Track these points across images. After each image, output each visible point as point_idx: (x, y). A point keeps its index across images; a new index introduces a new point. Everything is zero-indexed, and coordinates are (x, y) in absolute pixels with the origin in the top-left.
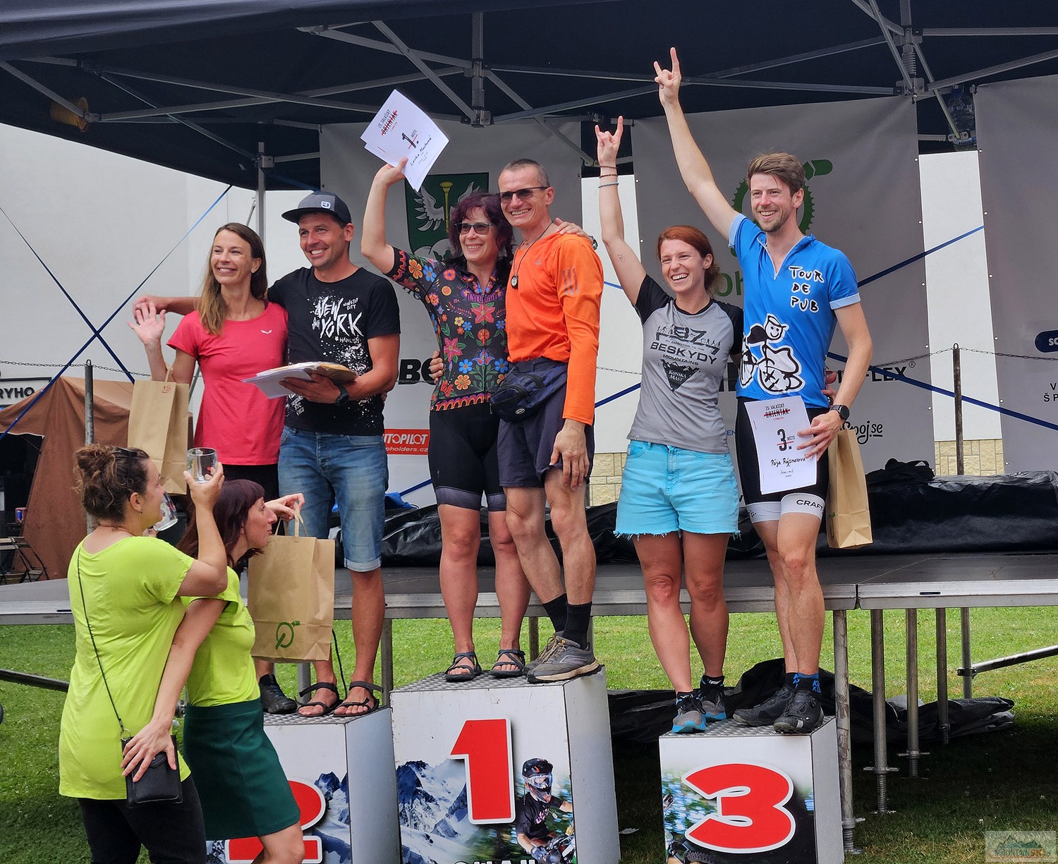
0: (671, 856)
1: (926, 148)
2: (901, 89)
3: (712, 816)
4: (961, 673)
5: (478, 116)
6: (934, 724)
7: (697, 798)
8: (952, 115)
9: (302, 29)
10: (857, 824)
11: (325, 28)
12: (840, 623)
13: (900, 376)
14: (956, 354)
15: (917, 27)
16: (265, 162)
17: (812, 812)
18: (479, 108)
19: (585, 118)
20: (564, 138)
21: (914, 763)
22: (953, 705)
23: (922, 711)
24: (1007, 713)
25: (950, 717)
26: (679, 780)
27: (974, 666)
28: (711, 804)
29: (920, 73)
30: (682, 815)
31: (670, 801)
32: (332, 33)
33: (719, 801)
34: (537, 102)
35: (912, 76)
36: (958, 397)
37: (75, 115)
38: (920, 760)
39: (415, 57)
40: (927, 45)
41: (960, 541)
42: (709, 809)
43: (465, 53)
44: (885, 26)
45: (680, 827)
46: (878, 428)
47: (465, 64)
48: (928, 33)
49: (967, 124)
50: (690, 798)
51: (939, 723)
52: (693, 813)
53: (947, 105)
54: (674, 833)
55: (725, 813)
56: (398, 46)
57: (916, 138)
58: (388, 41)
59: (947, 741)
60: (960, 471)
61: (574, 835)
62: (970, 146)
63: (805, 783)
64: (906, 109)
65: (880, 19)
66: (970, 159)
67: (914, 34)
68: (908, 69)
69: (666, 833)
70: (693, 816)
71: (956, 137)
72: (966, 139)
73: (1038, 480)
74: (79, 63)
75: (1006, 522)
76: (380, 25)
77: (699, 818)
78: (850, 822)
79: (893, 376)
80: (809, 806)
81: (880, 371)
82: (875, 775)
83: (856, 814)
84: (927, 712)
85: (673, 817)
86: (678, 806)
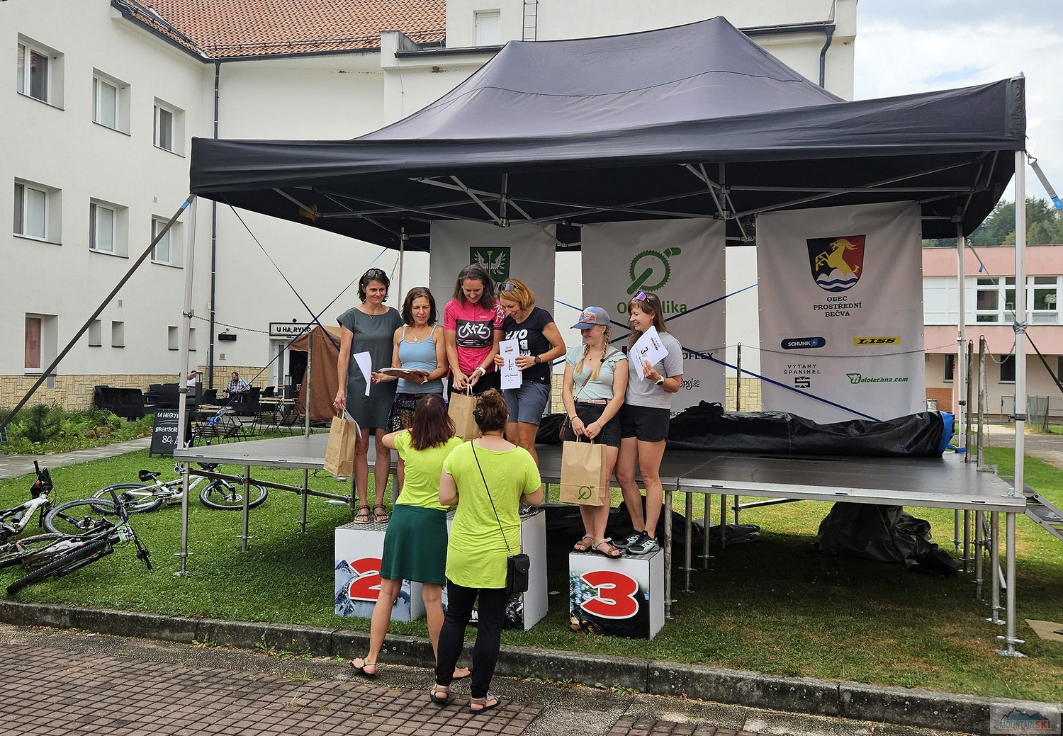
0: (572, 616)
1: (729, 244)
2: (718, 216)
3: (595, 597)
4: (733, 508)
5: (503, 222)
6: (718, 537)
7: (587, 587)
8: (743, 227)
9: (411, 179)
10: (673, 603)
11: (423, 179)
12: (668, 497)
13: (710, 358)
14: (739, 348)
15: (727, 186)
16: (404, 237)
17: (648, 601)
18: (503, 218)
19: (558, 222)
20: (547, 233)
21: (706, 561)
22: (728, 528)
23: (711, 529)
24: (757, 533)
25: (726, 534)
26: (579, 577)
27: (740, 505)
28: (595, 591)
29: (728, 208)
30: (579, 596)
31: (574, 588)
32: (426, 181)
33: (599, 590)
34: (534, 216)
35: (723, 210)
36: (738, 369)
37: (311, 212)
38: (709, 559)
39: (471, 192)
40: (732, 194)
41: (736, 446)
42: (593, 594)
43: (497, 190)
44: (710, 184)
45: (578, 601)
46: (697, 382)
47: (498, 196)
48: (733, 188)
49: (752, 233)
50: (584, 587)
51: (720, 538)
52: (585, 595)
53: (741, 223)
54: (574, 604)
55: (602, 596)
56: (462, 187)
57: (724, 239)
58: (457, 184)
59: (724, 547)
60: (738, 408)
61: (523, 601)
62: (753, 244)
63: (645, 585)
64: (720, 224)
65: (708, 182)
66: (752, 250)
67: (726, 189)
68: (722, 207)
69: (571, 604)
70: (585, 596)
71: (746, 238)
72: (750, 240)
73: (779, 417)
74: (313, 188)
75: (761, 438)
76: (454, 177)
77: (588, 598)
78: (669, 602)
79: (706, 357)
80: (647, 597)
81: (700, 355)
82: (684, 572)
83: (672, 598)
84: (715, 530)
85: (574, 596)
86: (578, 591)
